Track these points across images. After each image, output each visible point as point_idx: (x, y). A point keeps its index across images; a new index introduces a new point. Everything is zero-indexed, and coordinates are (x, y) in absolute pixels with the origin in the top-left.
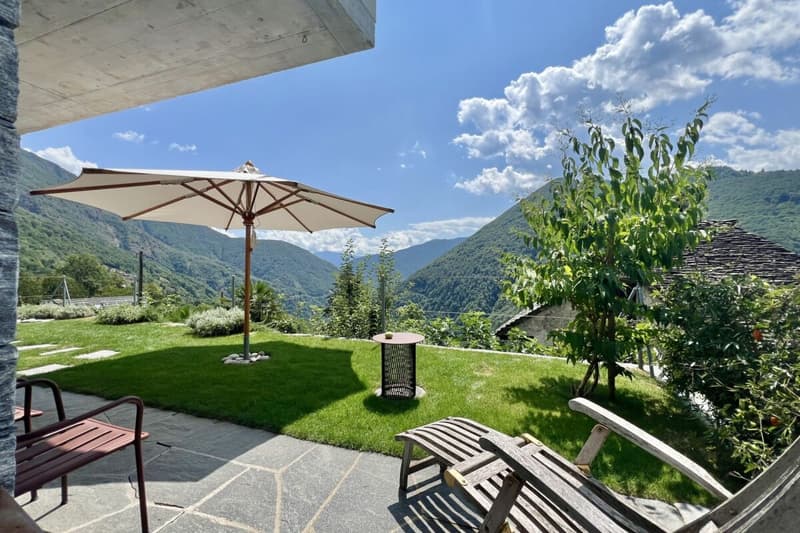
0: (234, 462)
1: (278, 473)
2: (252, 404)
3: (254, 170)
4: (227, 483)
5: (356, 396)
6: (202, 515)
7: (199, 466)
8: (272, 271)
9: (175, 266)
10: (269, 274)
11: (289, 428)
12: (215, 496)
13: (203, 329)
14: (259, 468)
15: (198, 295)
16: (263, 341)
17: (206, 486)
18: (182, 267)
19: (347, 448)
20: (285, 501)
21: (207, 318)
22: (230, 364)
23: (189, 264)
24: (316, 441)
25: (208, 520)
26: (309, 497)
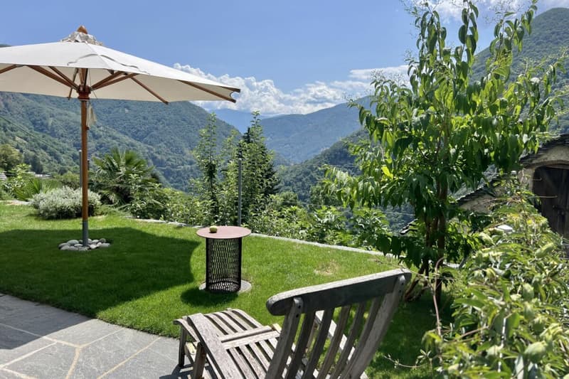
0: (45, 337)
1: (79, 348)
2: (74, 291)
3: (87, 38)
4: (34, 352)
5: (177, 288)
6: (9, 371)
7: (15, 338)
8: (155, 133)
9: (34, 123)
10: (152, 136)
11: (102, 314)
12: (22, 360)
13: (46, 210)
14: (64, 343)
15: (64, 161)
16: (110, 227)
17: (16, 353)
18: (42, 124)
19: (149, 332)
20: (77, 367)
21: (51, 199)
22: (66, 250)
23: (50, 121)
24: (123, 326)
25: (13, 374)
26: (98, 366)
